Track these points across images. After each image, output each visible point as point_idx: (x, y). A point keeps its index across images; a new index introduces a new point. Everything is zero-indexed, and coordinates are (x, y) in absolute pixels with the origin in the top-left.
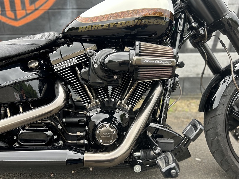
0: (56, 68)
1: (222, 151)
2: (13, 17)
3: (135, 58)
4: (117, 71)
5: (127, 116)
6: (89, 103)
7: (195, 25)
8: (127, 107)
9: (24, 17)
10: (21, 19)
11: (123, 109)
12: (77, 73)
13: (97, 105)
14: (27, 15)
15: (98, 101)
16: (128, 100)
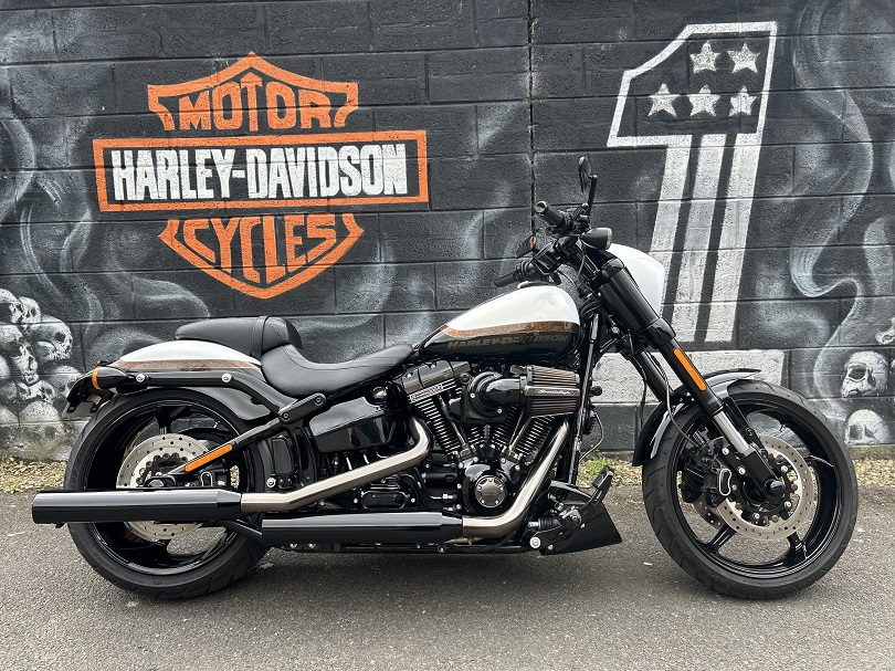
0: (413, 398)
1: (668, 529)
2: (257, 280)
3: (527, 387)
4: (502, 403)
5: (517, 468)
6: (459, 450)
7: (615, 330)
8: (516, 456)
9: (282, 280)
10: (273, 284)
11: (511, 459)
12: (441, 405)
13: (472, 453)
14: (289, 275)
15: (472, 446)
16: (516, 446)
